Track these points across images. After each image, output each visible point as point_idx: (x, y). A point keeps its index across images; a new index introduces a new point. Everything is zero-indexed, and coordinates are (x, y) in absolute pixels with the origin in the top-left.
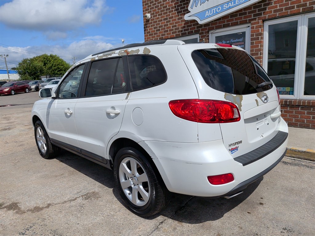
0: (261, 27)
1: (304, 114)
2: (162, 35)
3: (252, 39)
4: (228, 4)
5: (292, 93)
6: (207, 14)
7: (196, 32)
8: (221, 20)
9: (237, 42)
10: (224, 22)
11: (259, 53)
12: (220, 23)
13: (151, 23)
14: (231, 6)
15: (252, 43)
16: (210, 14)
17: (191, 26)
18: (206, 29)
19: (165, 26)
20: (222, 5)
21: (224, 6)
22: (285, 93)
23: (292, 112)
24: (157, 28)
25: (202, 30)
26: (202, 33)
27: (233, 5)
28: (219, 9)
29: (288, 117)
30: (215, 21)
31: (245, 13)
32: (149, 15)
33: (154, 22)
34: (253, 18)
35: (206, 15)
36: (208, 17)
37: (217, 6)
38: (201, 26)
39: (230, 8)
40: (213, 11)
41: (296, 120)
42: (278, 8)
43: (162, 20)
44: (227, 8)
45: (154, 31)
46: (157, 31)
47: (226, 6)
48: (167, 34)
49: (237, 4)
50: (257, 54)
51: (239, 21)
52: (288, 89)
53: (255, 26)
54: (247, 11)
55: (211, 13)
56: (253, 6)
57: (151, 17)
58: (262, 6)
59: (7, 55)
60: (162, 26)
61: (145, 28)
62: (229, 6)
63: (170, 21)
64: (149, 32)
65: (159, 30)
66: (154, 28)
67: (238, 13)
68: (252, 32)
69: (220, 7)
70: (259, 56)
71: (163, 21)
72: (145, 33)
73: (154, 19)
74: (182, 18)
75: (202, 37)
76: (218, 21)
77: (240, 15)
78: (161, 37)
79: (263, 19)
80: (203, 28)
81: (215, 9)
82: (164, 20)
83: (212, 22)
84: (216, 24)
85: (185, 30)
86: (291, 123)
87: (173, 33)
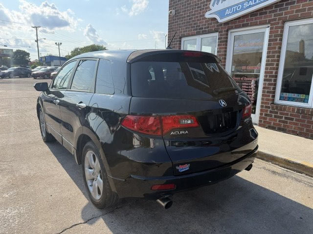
0: (280, 28)
2: (184, 32)
3: (270, 41)
4: (248, 2)
5: (305, 101)
6: (227, 12)
7: (216, 31)
8: (241, 19)
10: (244, 21)
11: (276, 55)
12: (239, 22)
13: (175, 19)
14: (251, 4)
15: (269, 45)
16: (230, 13)
17: (211, 24)
18: (225, 28)
19: (187, 23)
20: (242, 3)
21: (245, 5)
22: (299, 100)
24: (180, 24)
25: (222, 28)
26: (222, 32)
27: (253, 3)
28: (239, 7)
29: (299, 126)
30: (235, 19)
31: (266, 13)
32: (173, 12)
33: (178, 19)
34: (273, 18)
36: (228, 15)
37: (237, 5)
38: (221, 24)
39: (250, 6)
40: (234, 9)
41: (307, 130)
42: (301, 8)
44: (248, 7)
45: (177, 27)
46: (180, 27)
47: (246, 5)
48: (189, 31)
49: (257, 2)
50: (274, 56)
51: (258, 21)
52: (302, 96)
53: (274, 26)
54: (268, 11)
55: (231, 11)
56: (274, 5)
57: (176, 14)
58: (284, 5)
59: (61, 43)
60: (185, 23)
61: (169, 24)
62: (249, 4)
63: (192, 18)
64: (173, 28)
66: (178, 25)
67: (259, 13)
68: (271, 32)
69: (240, 6)
70: (275, 58)
71: (186, 18)
72: (169, 29)
73: (178, 16)
74: (203, 15)
75: (221, 35)
76: (237, 20)
77: (261, 14)
78: (183, 33)
79: (284, 19)
80: (223, 26)
81: (235, 7)
82: (187, 16)
83: (232, 21)
84: (235, 23)
85: (205, 28)
86: (301, 132)
87: (194, 30)
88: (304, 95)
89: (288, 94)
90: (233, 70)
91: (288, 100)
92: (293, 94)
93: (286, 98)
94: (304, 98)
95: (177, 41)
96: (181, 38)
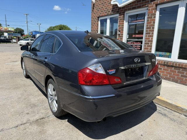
0: (154, 10)
1: (176, 72)
3: (148, 18)
5: (169, 57)
7: (117, 12)
8: (132, 4)
9: (140, 19)
11: (152, 27)
12: (131, 6)
13: (95, 6)
15: (148, 21)
17: (115, 8)
18: (123, 10)
19: (101, 8)
22: (166, 56)
23: (168, 70)
24: (98, 9)
25: (121, 11)
26: (121, 13)
29: (165, 73)
30: (128, 5)
33: (97, 6)
34: (150, 3)
38: (120, 8)
41: (170, 76)
45: (96, 11)
46: (98, 11)
48: (102, 13)
50: (150, 28)
51: (141, 5)
53: (151, 8)
57: (95, 2)
63: (104, 5)
66: (96, 9)
68: (148, 13)
71: (101, 5)
73: (96, 4)
79: (156, 3)
83: (126, 5)
84: (128, 7)
85: (111, 11)
86: (166, 77)
87: (106, 12)
88: (169, 53)
89: (159, 52)
90: (128, 38)
91: (159, 57)
92: (162, 53)
93: (158, 55)
94: (168, 55)
95: (96, 20)
96: (98, 18)
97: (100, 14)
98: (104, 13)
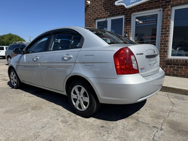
0: (169, 11)
3: (163, 19)
7: (122, 14)
8: (141, 6)
9: (151, 21)
10: (143, 7)
11: (168, 28)
12: (140, 8)
13: (90, 7)
15: (163, 21)
16: (134, 1)
17: (119, 9)
18: (129, 12)
19: (100, 9)
24: (94, 10)
26: (127, 14)
30: (136, 6)
31: (159, 1)
32: (89, 2)
33: (92, 7)
34: (164, 4)
35: (131, 2)
36: (132, 3)
38: (126, 9)
43: (98, 6)
45: (92, 13)
46: (94, 13)
48: (101, 15)
50: (166, 28)
51: (154, 6)
52: (187, 53)
53: (165, 9)
57: (91, 4)
60: (98, 10)
61: (85, 11)
64: (89, 14)
65: (96, 12)
66: (92, 11)
68: (163, 14)
70: (167, 30)
72: (85, 14)
73: (92, 5)
74: (112, 4)
75: (126, 17)
80: (127, 11)
82: (100, 5)
83: (134, 7)
84: (138, 8)
85: (114, 12)
87: (105, 14)
89: (176, 52)
90: (136, 39)
91: (177, 56)
92: (180, 52)
93: (175, 54)
96: (95, 20)
97: (98, 16)
98: (103, 15)
